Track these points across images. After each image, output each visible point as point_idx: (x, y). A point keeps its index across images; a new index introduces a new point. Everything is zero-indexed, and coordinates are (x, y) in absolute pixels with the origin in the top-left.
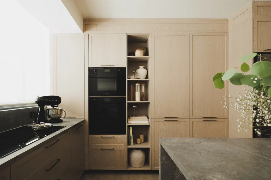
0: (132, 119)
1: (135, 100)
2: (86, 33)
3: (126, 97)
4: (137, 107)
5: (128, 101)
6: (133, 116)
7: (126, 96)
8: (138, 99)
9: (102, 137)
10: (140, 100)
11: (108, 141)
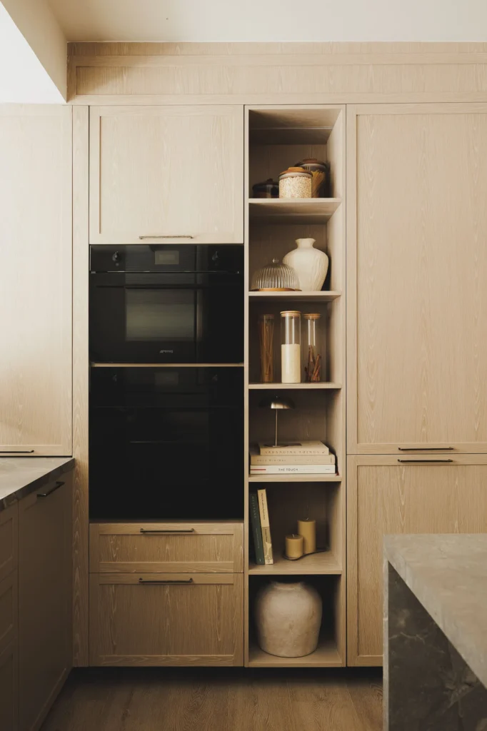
0: (269, 458)
1: (277, 378)
2: (80, 101)
3: (242, 369)
4: (286, 408)
5: (251, 382)
6: (270, 444)
7: (242, 361)
8: (290, 376)
9: (144, 532)
10: (299, 380)
11: (167, 547)
